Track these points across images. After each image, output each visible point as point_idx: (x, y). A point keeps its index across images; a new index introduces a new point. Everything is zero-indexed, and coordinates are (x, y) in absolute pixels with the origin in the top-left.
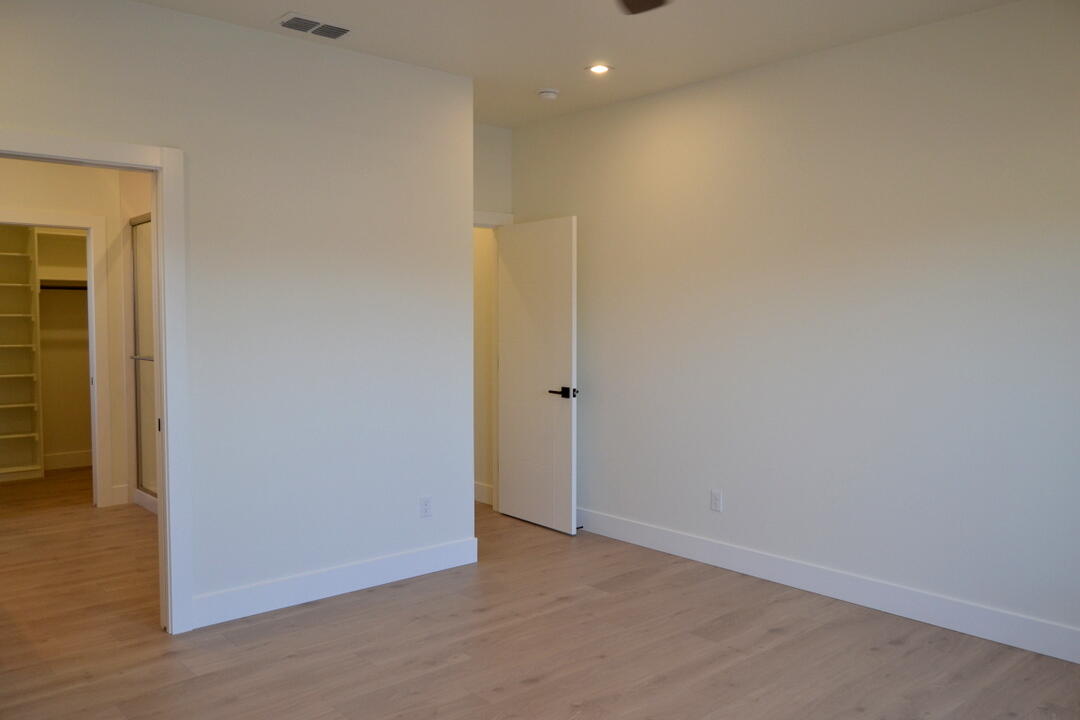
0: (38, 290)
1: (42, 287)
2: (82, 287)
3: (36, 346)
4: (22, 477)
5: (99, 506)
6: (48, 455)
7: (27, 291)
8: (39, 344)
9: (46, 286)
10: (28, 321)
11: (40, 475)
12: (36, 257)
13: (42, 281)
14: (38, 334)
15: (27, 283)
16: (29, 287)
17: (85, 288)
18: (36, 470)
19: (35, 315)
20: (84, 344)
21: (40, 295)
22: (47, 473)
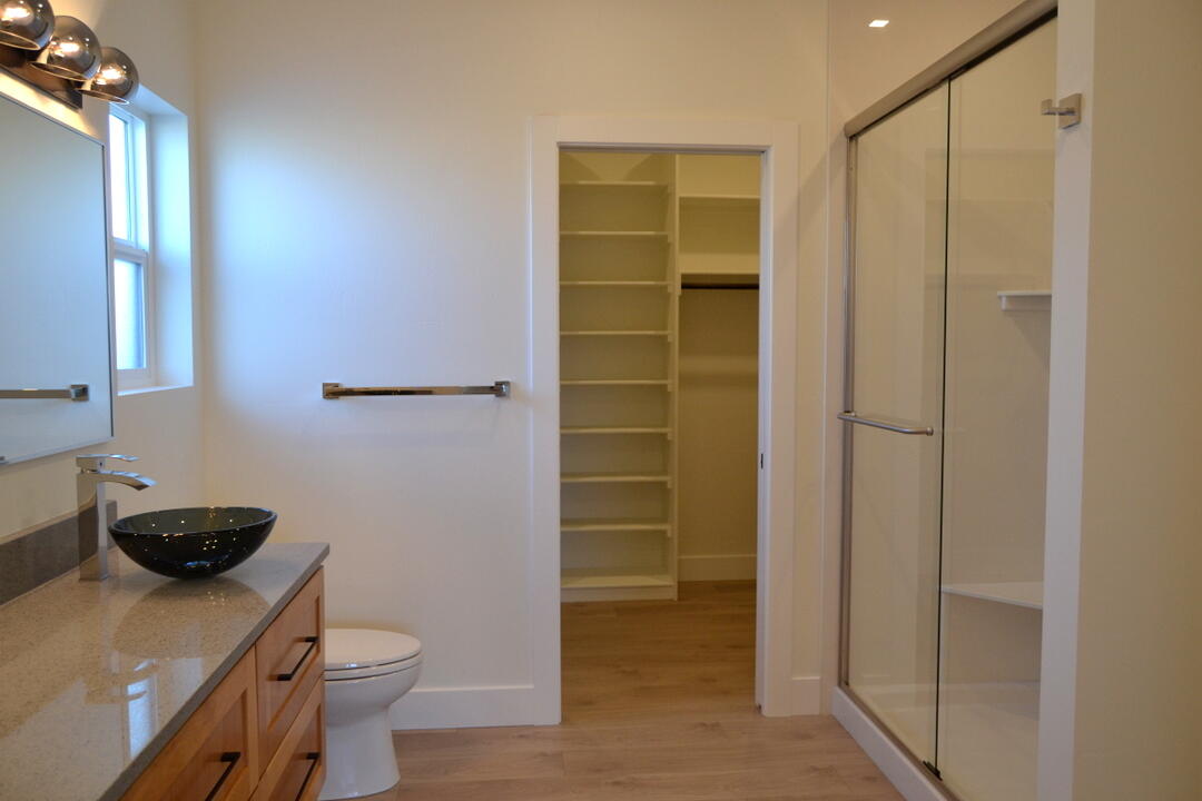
0: (677, 290)
1: (684, 286)
2: (750, 285)
3: (672, 383)
4: (644, 596)
5: (765, 712)
6: (683, 557)
7: (662, 293)
8: (677, 381)
9: (691, 284)
10: (662, 342)
11: (673, 595)
12: (675, 236)
13: (684, 276)
14: (676, 363)
15: (664, 279)
16: (666, 287)
17: (756, 287)
18: (662, 584)
19: (673, 333)
20: (751, 381)
21: (681, 297)
22: (685, 588)
